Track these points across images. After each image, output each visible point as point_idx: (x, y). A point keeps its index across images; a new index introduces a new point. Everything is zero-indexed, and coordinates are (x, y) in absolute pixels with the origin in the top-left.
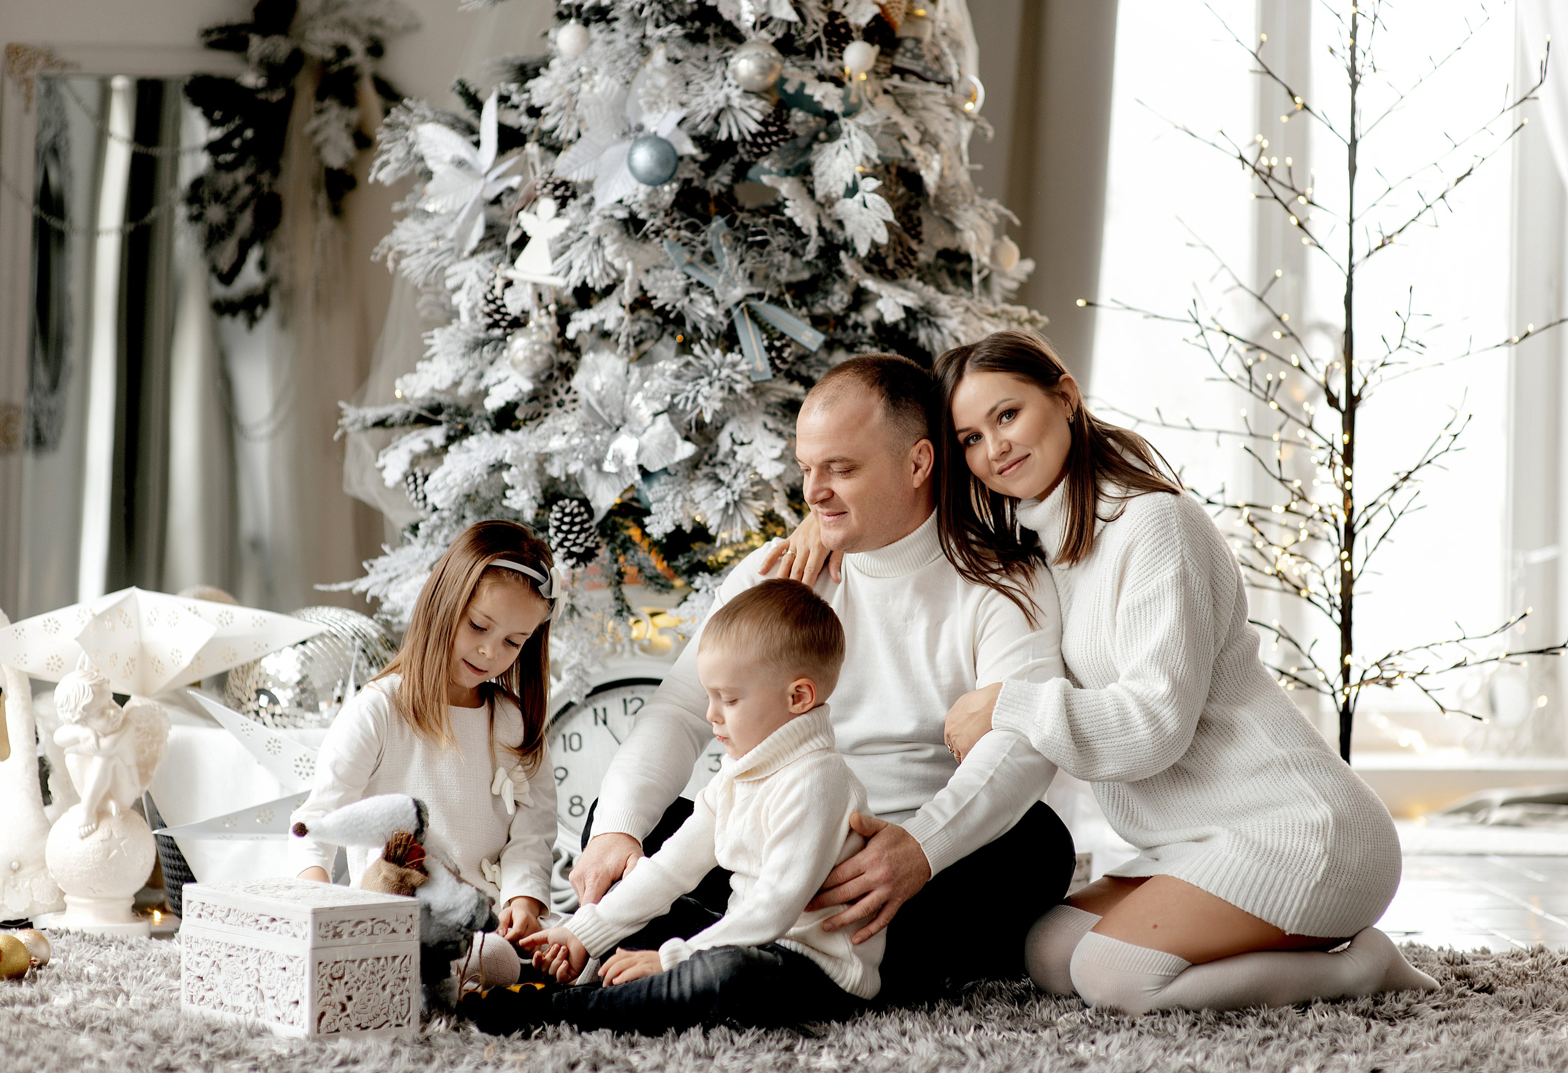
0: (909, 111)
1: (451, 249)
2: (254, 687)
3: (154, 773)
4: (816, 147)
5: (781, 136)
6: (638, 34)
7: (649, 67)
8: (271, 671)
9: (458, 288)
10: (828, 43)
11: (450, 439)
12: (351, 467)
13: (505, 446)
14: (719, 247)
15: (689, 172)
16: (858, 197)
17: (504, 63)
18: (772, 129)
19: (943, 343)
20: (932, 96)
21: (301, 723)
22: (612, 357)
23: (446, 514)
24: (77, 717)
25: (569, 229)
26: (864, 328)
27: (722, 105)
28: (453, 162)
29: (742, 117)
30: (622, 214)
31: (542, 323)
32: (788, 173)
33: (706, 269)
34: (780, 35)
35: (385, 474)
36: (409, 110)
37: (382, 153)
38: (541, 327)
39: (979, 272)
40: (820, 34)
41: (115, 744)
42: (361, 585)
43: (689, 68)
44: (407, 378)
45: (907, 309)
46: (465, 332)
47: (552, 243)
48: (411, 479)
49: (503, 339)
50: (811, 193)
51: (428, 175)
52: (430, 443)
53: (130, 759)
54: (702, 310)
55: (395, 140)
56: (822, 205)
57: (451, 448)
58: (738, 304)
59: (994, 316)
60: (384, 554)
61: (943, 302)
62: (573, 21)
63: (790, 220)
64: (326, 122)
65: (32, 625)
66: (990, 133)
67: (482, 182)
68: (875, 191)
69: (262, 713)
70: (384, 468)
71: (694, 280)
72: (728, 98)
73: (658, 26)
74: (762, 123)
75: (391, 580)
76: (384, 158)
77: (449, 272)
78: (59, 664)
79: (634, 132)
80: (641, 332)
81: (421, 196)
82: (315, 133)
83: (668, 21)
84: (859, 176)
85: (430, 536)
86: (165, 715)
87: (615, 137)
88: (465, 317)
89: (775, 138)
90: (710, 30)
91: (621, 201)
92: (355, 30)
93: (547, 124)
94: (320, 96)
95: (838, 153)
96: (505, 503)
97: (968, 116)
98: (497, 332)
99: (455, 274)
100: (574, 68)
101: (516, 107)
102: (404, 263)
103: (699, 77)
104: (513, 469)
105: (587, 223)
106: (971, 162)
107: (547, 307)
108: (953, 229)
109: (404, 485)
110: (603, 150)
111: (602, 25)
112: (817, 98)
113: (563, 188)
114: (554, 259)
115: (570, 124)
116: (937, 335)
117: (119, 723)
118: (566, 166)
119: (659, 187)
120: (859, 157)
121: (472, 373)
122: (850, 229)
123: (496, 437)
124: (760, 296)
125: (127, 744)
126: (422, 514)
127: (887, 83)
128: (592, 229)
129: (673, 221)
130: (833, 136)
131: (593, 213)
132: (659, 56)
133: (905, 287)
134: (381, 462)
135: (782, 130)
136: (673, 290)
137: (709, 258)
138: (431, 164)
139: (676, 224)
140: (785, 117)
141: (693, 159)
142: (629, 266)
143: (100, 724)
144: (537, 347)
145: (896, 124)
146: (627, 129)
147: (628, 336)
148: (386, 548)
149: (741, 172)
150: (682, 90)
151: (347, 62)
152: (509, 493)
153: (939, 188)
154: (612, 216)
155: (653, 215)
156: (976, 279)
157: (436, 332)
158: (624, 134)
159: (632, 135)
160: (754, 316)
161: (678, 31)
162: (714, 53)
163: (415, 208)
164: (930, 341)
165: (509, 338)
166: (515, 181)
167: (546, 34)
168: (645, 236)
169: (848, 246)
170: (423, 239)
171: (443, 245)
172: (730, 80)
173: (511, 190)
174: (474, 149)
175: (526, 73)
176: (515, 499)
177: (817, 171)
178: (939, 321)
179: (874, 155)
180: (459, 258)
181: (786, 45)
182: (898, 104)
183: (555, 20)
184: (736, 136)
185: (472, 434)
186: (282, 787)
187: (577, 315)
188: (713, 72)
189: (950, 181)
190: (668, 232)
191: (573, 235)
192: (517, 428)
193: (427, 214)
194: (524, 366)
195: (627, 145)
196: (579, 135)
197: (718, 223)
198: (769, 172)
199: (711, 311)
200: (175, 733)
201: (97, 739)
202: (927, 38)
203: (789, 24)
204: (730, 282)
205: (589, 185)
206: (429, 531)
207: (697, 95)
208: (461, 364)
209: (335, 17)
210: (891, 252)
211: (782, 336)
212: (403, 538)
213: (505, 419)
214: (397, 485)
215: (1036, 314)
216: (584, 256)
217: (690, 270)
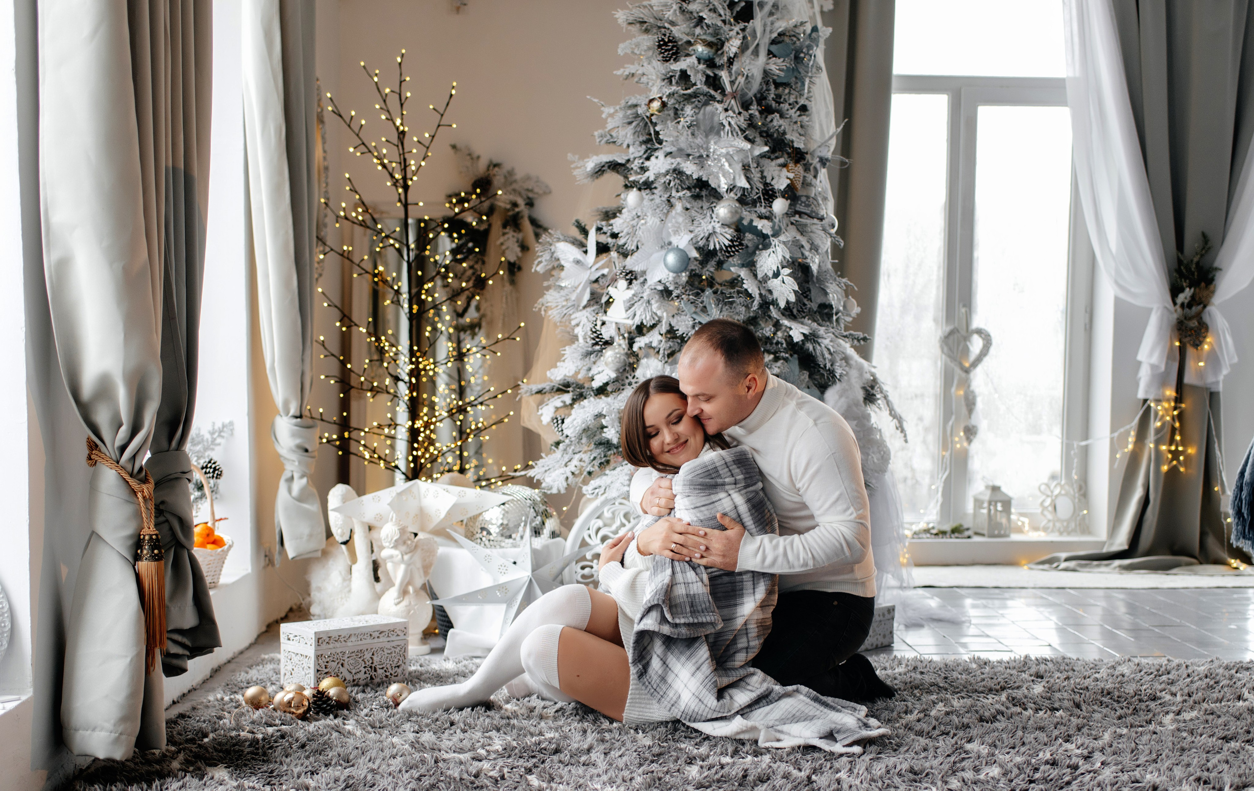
0: (805, 234)
1: (574, 305)
2: (479, 527)
3: (431, 571)
4: (758, 252)
5: (740, 247)
6: (666, 196)
7: (674, 212)
8: (487, 518)
9: (578, 325)
10: (764, 199)
11: (574, 400)
12: (524, 413)
13: (601, 404)
14: (710, 304)
15: (694, 266)
16: (780, 278)
17: (598, 210)
18: (735, 243)
19: (821, 350)
20: (815, 226)
21: (503, 544)
22: (656, 361)
23: (573, 439)
24: (392, 545)
25: (634, 295)
26: (782, 344)
27: (710, 232)
28: (574, 261)
29: (721, 238)
30: (660, 288)
31: (621, 344)
32: (743, 266)
33: (703, 315)
34: (739, 195)
35: (543, 418)
36: (551, 236)
37: (539, 257)
38: (620, 346)
39: (836, 314)
40: (761, 194)
41: (411, 558)
42: (531, 473)
43: (693, 213)
44: (552, 370)
45: (804, 335)
46: (582, 348)
47: (624, 302)
48: (555, 421)
49: (601, 351)
50: (755, 276)
51: (561, 267)
52: (564, 402)
53: (419, 564)
55: (545, 250)
56: (760, 282)
57: (575, 406)
59: (845, 337)
60: (542, 458)
61: (822, 331)
62: (635, 189)
63: (746, 290)
64: (508, 239)
65: (367, 498)
66: (842, 244)
67: (589, 272)
68: (789, 275)
69: (484, 539)
70: (542, 415)
72: (714, 228)
73: (678, 191)
74: (731, 241)
75: (546, 471)
76: (539, 259)
77: (573, 317)
78: (381, 518)
79: (667, 246)
80: (670, 347)
81: (559, 279)
82: (502, 244)
83: (683, 189)
84: (780, 267)
85: (565, 450)
86: (434, 542)
87: (657, 248)
88: (581, 340)
89: (737, 248)
90: (704, 193)
91: (660, 281)
92: (520, 194)
93: (621, 242)
94: (504, 226)
95: (768, 255)
96: (604, 435)
97: (831, 235)
98: (597, 348)
99: (576, 318)
100: (634, 213)
101: (605, 233)
102: (550, 312)
103: (699, 217)
104: (607, 418)
105: (643, 293)
106: (833, 259)
107: (623, 335)
108: (826, 294)
109: (551, 424)
110: (651, 255)
111: (648, 191)
112: (759, 227)
113: (630, 275)
114: (627, 311)
115: (632, 241)
116: (819, 348)
117: (413, 548)
118: (631, 263)
119: (679, 274)
120: (780, 258)
121: (585, 368)
122: (776, 295)
123: (598, 400)
125: (418, 557)
126: (561, 438)
127: (792, 219)
128: (645, 295)
129: (686, 292)
130: (766, 246)
131: (646, 287)
132: (679, 207)
133: (802, 323)
134: (540, 412)
135: (741, 244)
136: (687, 326)
137: (704, 309)
138: (563, 263)
139: (688, 293)
140: (742, 237)
141: (695, 259)
142: (665, 314)
143: (403, 548)
144: (618, 356)
145: (798, 240)
146: (663, 244)
147: (664, 350)
148: (543, 455)
149: (720, 264)
150: (690, 224)
151: (517, 210)
152: (605, 430)
153: (818, 272)
154: (655, 289)
155: (676, 288)
156: (835, 318)
157: (567, 348)
158: (662, 247)
161: (688, 194)
162: (706, 205)
163: (555, 285)
164: (814, 349)
165: (604, 351)
166: (605, 271)
167: (619, 195)
168: (673, 299)
169: (774, 303)
170: (559, 300)
171: (569, 304)
172: (714, 219)
173: (603, 275)
174: (584, 255)
175: (609, 215)
176: (608, 433)
177: (758, 265)
178: (820, 340)
179: (788, 257)
180: (577, 310)
181: (742, 201)
182: (799, 230)
183: (623, 189)
184: (718, 247)
185: (585, 398)
186: (495, 580)
187: (637, 339)
188: (706, 215)
189: (824, 269)
190: (684, 297)
191: (636, 299)
192: (607, 395)
193: (561, 288)
194: (612, 365)
195: (663, 252)
196: (637, 248)
197: (708, 292)
198: (734, 266)
200: (441, 551)
201: (402, 555)
202: (813, 195)
203: (744, 189)
205: (644, 273)
206: (565, 447)
207: (698, 227)
208: (579, 363)
209: (510, 188)
212: (551, 449)
213: (602, 391)
214: (548, 424)
215: (866, 335)
216: (642, 309)
217: (695, 316)
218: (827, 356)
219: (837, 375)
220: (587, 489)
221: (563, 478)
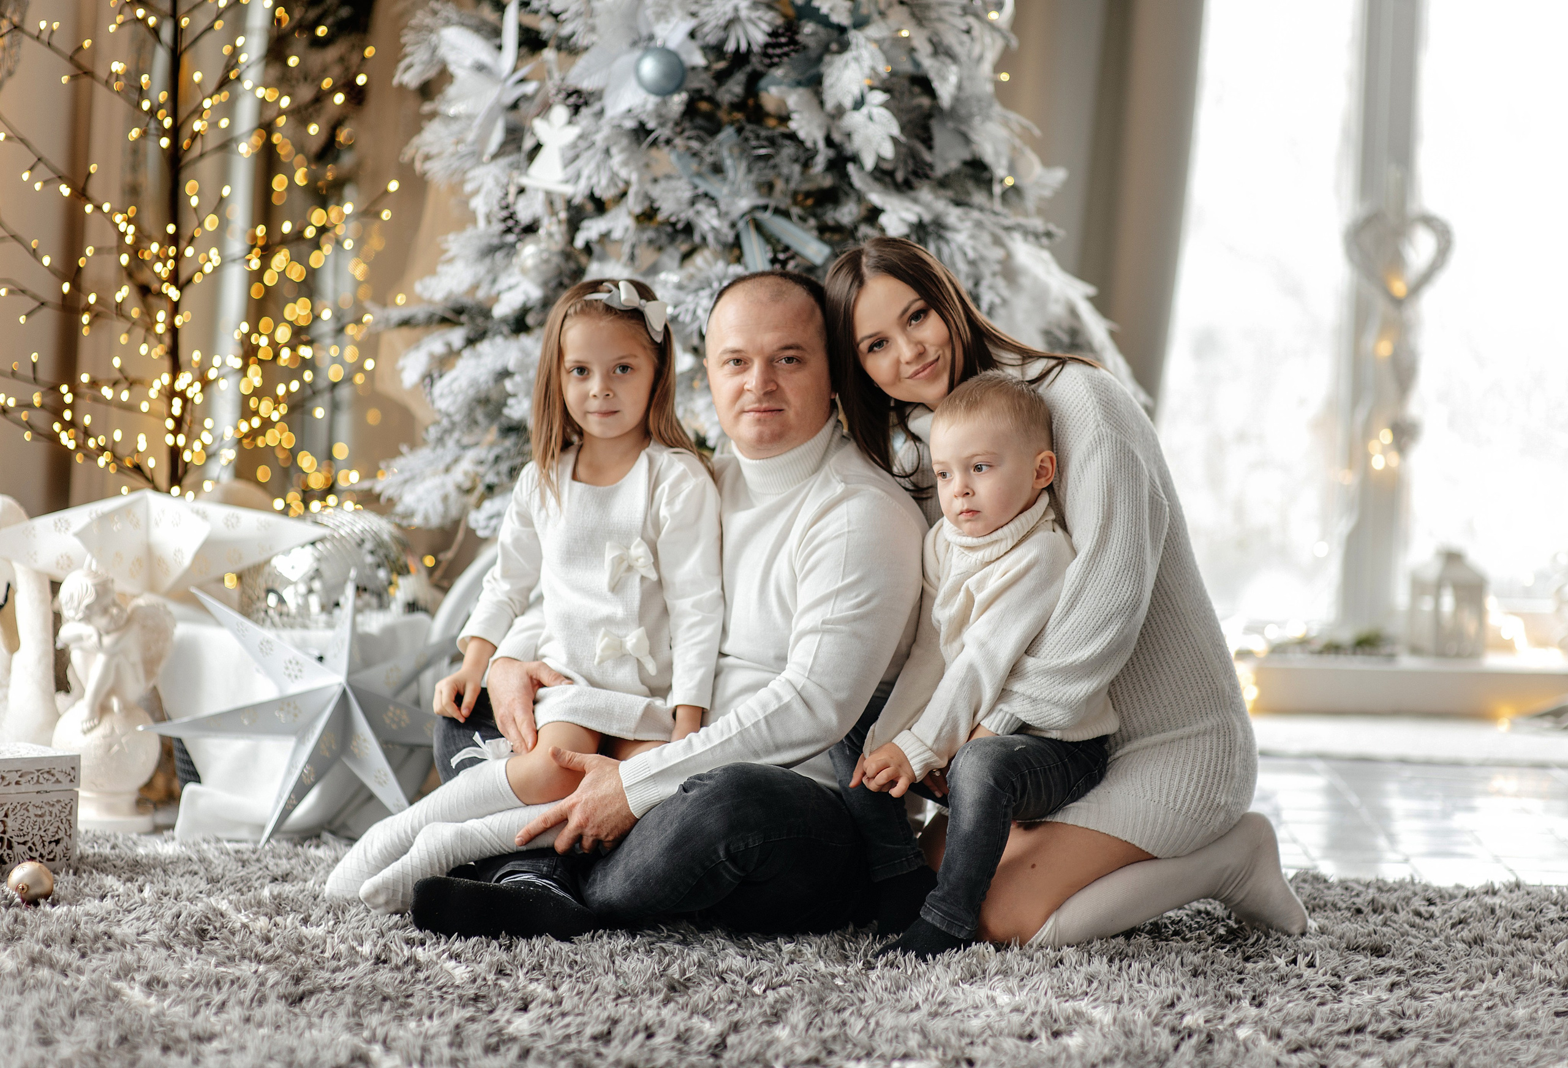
0: (924, 22)
1: (472, 153)
2: (263, 586)
3: (160, 669)
4: (827, 58)
5: (792, 47)
8: (280, 570)
11: (471, 342)
13: (514, 351)
14: (727, 158)
15: (700, 82)
16: (864, 110)
18: (783, 40)
19: (952, 256)
21: (309, 622)
22: (619, 267)
23: (456, 416)
24: (80, 615)
25: (580, 137)
27: (730, 15)
28: (474, 66)
29: (751, 29)
30: (630, 124)
31: (552, 229)
32: (799, 84)
33: (714, 179)
35: (404, 375)
36: (435, 13)
37: (405, 56)
38: (550, 235)
39: (998, 183)
41: (116, 642)
42: (378, 485)
44: (426, 280)
45: (912, 224)
46: (480, 237)
47: (563, 150)
48: (427, 380)
49: (513, 246)
50: (822, 103)
51: (450, 78)
52: (449, 345)
53: (135, 656)
54: (708, 221)
55: (417, 43)
56: (831, 117)
57: (466, 353)
58: (743, 216)
59: (1008, 229)
60: (401, 455)
61: (953, 215)
63: (795, 133)
65: (44, 523)
67: (500, 88)
68: (881, 105)
69: (271, 612)
70: (402, 369)
71: (701, 190)
72: (736, 9)
74: (770, 35)
75: (406, 482)
76: (408, 60)
77: (470, 174)
78: (68, 563)
79: (644, 42)
80: (650, 242)
81: (445, 99)
84: (866, 90)
86: (169, 613)
87: (625, 45)
88: (482, 223)
89: (786, 49)
91: (629, 111)
93: (566, 30)
95: (846, 65)
96: (510, 411)
97: (993, 27)
98: (511, 238)
99: (474, 179)
101: (536, 12)
102: (428, 165)
104: (518, 378)
105: (597, 131)
107: (558, 215)
108: (969, 143)
109: (421, 387)
110: (615, 58)
112: (824, 10)
113: (575, 96)
114: (565, 166)
115: (585, 29)
117: (122, 622)
118: (580, 72)
119: (667, 97)
120: (867, 71)
121: (486, 279)
122: (857, 144)
123: (509, 342)
124: (765, 208)
125: (132, 641)
128: (599, 138)
129: (682, 132)
130: (844, 47)
131: (603, 121)
133: (915, 201)
134: (401, 364)
135: (792, 42)
136: (678, 201)
137: (717, 169)
138: (452, 68)
139: (687, 134)
140: (794, 28)
141: (703, 69)
142: (634, 177)
143: (103, 622)
144: (545, 256)
145: (907, 36)
146: (636, 37)
147: (633, 247)
148: (404, 449)
149: (753, 82)
152: (511, 401)
153: (957, 100)
154: (619, 126)
155: (662, 125)
156: (997, 189)
157: (451, 237)
158: (634, 44)
159: (642, 44)
160: (759, 227)
163: (438, 111)
165: (518, 246)
166: (530, 88)
168: (653, 146)
169: (855, 159)
170: (447, 142)
171: (462, 149)
173: (524, 98)
174: (495, 52)
176: (516, 407)
177: (827, 82)
178: (949, 235)
179: (883, 69)
180: (479, 163)
182: (913, 15)
184: (744, 47)
185: (488, 338)
186: (280, 690)
187: (586, 223)
190: (678, 141)
191: (583, 144)
193: (450, 117)
194: (533, 274)
195: (637, 53)
196: (593, 43)
197: (728, 134)
198: (778, 83)
199: (716, 223)
200: (181, 630)
201: (100, 636)
204: (736, 194)
205: (600, 93)
206: (439, 435)
207: (706, 6)
208: (477, 269)
210: (901, 166)
211: (787, 249)
213: (519, 325)
214: (416, 387)
215: (1052, 227)
216: (592, 165)
217: (698, 181)
218: (962, 266)
219: (985, 305)
220: (477, 519)
221: (436, 497)
